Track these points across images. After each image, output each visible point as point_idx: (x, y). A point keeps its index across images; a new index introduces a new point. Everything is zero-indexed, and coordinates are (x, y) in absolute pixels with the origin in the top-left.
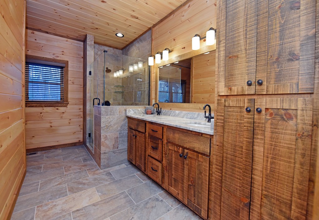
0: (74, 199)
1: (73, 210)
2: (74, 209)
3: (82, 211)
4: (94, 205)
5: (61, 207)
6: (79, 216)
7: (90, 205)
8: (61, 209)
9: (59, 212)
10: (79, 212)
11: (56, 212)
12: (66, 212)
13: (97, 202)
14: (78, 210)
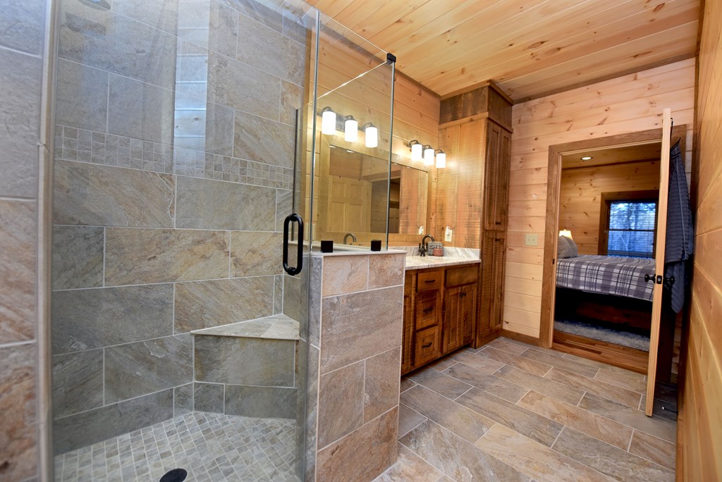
0: (528, 462)
1: (546, 447)
2: (543, 447)
3: (536, 435)
4: (513, 426)
5: (560, 468)
6: (546, 434)
7: (518, 431)
8: (562, 466)
9: (568, 465)
10: (540, 438)
11: (573, 469)
12: (559, 455)
13: (505, 425)
14: (540, 441)
